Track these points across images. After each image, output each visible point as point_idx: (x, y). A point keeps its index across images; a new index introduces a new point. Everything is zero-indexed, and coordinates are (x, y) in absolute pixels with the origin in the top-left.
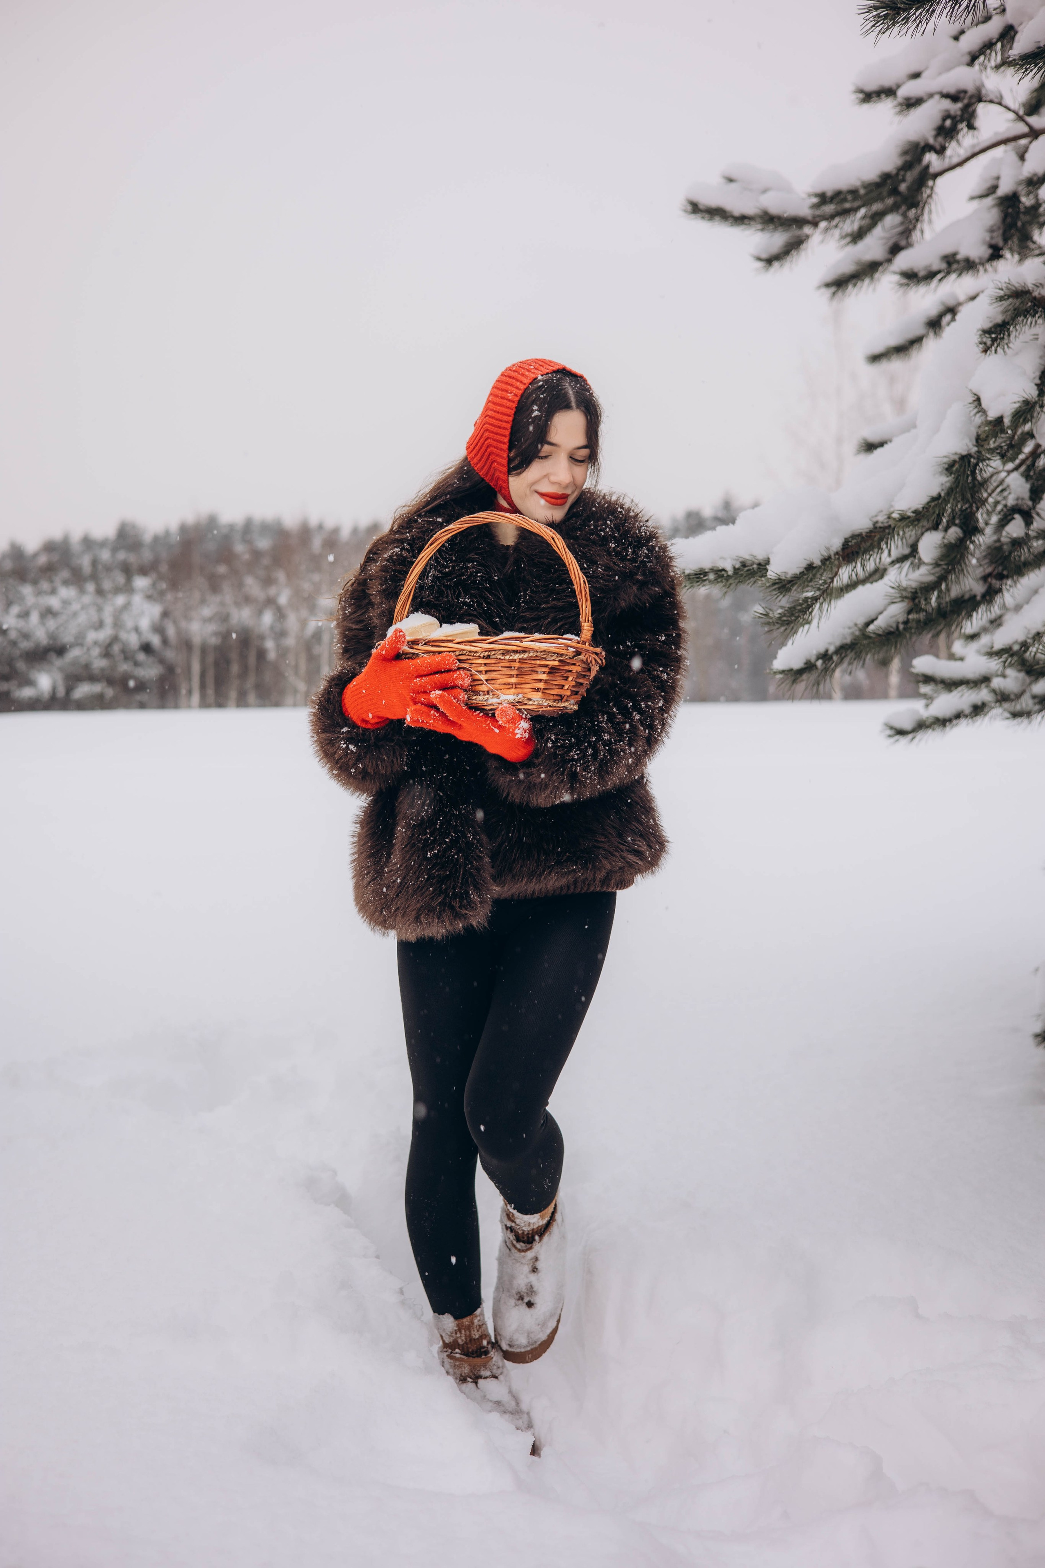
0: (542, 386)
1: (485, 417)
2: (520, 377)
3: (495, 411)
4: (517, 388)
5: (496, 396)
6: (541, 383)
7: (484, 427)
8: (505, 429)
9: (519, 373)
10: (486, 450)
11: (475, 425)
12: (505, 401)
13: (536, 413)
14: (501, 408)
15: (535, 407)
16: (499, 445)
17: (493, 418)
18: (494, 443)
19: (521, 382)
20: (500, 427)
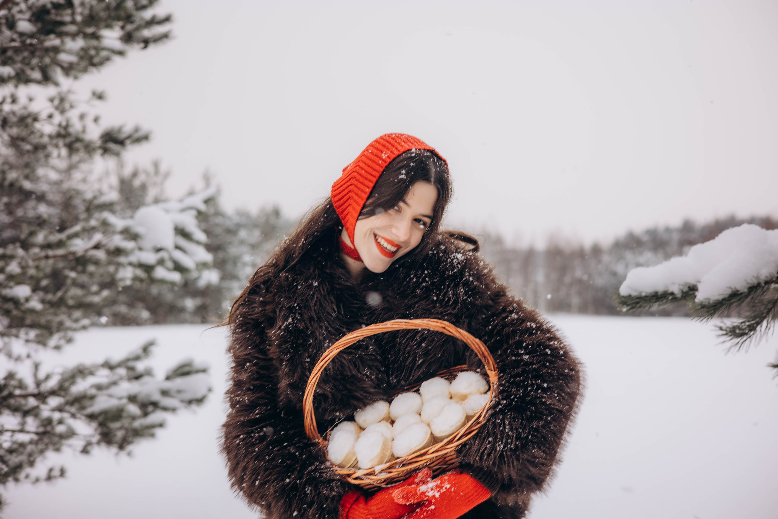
0: (415, 157)
1: (356, 166)
2: (396, 144)
3: (366, 164)
4: (392, 152)
5: (372, 153)
6: (414, 155)
7: (353, 174)
8: (370, 181)
9: (396, 141)
10: (348, 193)
11: (344, 171)
12: (378, 159)
13: (403, 176)
14: (373, 164)
15: (403, 172)
16: (360, 193)
17: (363, 169)
18: (356, 190)
19: (396, 148)
20: (366, 179)
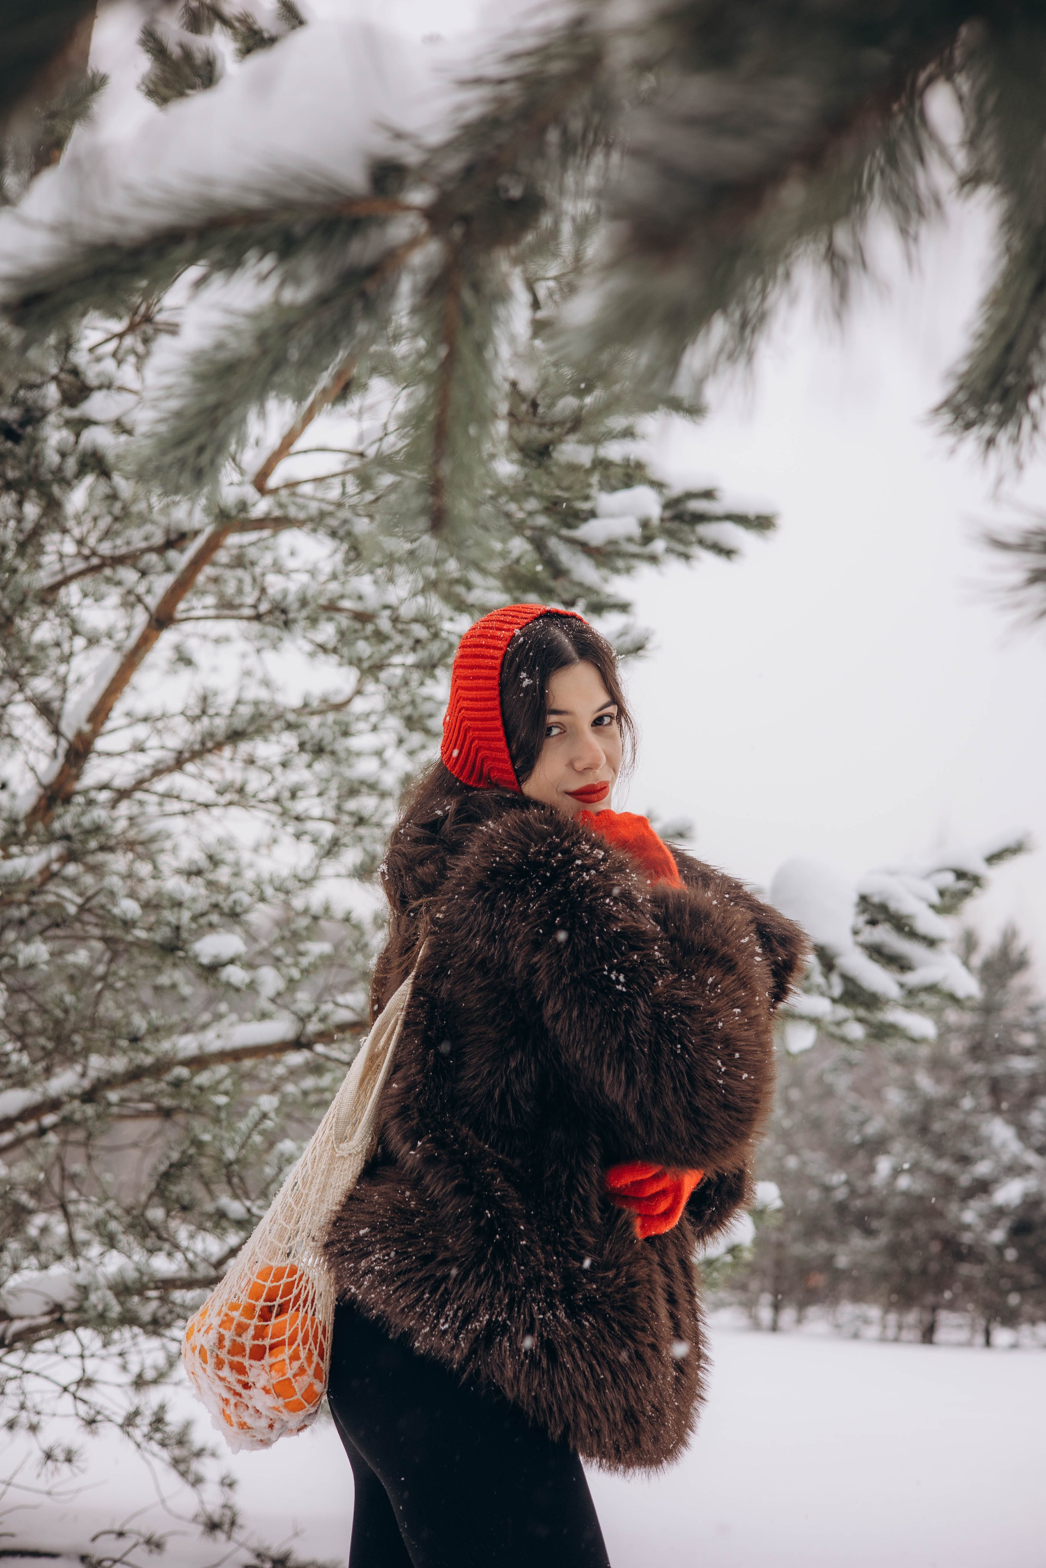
0: (524, 643)
1: (460, 711)
3: (471, 700)
4: (492, 657)
5: (466, 678)
6: (522, 639)
10: (476, 755)
12: (481, 681)
13: (526, 683)
14: (478, 693)
15: (524, 675)
16: (492, 744)
17: (471, 709)
18: (485, 744)
19: (495, 648)
20: (485, 719)
